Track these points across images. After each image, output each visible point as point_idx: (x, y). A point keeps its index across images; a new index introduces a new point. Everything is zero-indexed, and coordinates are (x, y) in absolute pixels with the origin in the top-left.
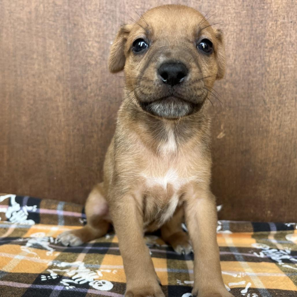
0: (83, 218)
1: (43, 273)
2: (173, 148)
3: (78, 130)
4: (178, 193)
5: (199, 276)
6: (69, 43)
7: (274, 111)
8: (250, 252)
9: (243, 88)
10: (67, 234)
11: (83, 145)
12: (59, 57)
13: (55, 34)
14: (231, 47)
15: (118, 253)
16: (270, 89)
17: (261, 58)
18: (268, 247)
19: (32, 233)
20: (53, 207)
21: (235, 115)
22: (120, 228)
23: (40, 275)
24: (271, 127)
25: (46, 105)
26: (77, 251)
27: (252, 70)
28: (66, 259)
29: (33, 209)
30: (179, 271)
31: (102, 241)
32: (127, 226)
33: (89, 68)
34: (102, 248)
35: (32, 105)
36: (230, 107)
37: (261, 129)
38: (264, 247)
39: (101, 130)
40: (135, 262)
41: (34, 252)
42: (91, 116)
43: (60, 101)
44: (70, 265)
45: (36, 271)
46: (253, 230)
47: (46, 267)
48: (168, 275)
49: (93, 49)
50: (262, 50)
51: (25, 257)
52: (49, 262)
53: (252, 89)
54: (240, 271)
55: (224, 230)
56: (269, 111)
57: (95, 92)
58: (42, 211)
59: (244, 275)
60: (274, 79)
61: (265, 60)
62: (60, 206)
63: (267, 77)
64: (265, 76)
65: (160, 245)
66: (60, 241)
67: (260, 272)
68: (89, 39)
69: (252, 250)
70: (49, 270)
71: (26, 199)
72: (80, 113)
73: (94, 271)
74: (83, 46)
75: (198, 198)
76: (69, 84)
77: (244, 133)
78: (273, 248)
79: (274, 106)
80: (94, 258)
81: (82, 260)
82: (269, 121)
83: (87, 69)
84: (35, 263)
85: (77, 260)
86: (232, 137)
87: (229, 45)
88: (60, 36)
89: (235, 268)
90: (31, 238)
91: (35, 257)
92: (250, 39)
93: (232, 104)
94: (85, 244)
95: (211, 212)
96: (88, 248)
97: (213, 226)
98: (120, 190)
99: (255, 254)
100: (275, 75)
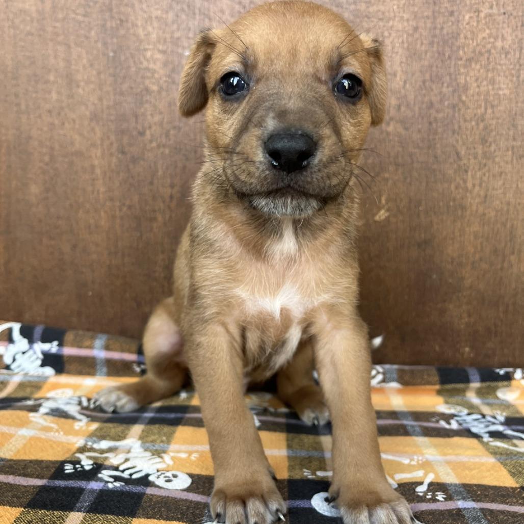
0: (139, 363)
1: (68, 459)
2: (292, 249)
3: (130, 207)
4: (299, 323)
5: (341, 462)
6: (111, 54)
7: (476, 172)
8: (434, 420)
9: (419, 131)
10: (111, 391)
11: (138, 234)
12: (93, 79)
13: (87, 38)
14: (397, 59)
15: (199, 423)
16: (467, 132)
17: (451, 79)
18: (466, 411)
19: (49, 390)
20: (87, 343)
21: (405, 178)
22: (202, 380)
23: (63, 463)
24: (469, 200)
25: (71, 163)
26: (129, 420)
27: (435, 99)
28: (108, 435)
29: (52, 347)
30: (308, 454)
31: (173, 402)
32: (215, 375)
33: (148, 97)
34: (172, 416)
35: (47, 164)
36: (397, 165)
37: (451, 204)
38: (459, 410)
39: (169, 207)
40: (229, 438)
41: (53, 422)
42: (151, 183)
43: (96, 156)
44: (115, 446)
45: (55, 457)
46: (438, 382)
47: (74, 449)
48: (288, 462)
49: (155, 63)
50: (453, 63)
51: (37, 432)
52: (78, 441)
53: (436, 133)
54: (415, 453)
55: (388, 382)
56: (466, 171)
57: (159, 140)
58: (68, 351)
59: (422, 460)
60: (475, 115)
61: (459, 81)
62: (99, 342)
63: (462, 112)
64: (459, 110)
65: (276, 409)
66: (98, 403)
67: (450, 454)
68: (147, 47)
69: (438, 417)
70: (78, 455)
71: (38, 331)
72: (132, 177)
73: (157, 455)
74: (136, 59)
75: (336, 328)
76: (113, 127)
77: (421, 211)
78: (474, 412)
79: (475, 163)
80: (159, 433)
81: (138, 437)
82: (466, 189)
83: (144, 99)
84: (55, 442)
85: (128, 436)
86: (401, 218)
87: (394, 55)
88: (96, 42)
89: (407, 449)
90: (48, 399)
91: (55, 432)
92: (432, 43)
93: (400, 160)
94: (142, 409)
95: (360, 351)
96: (149, 415)
97: (364, 375)
98: (202, 316)
99: (443, 424)
100: (477, 108)
